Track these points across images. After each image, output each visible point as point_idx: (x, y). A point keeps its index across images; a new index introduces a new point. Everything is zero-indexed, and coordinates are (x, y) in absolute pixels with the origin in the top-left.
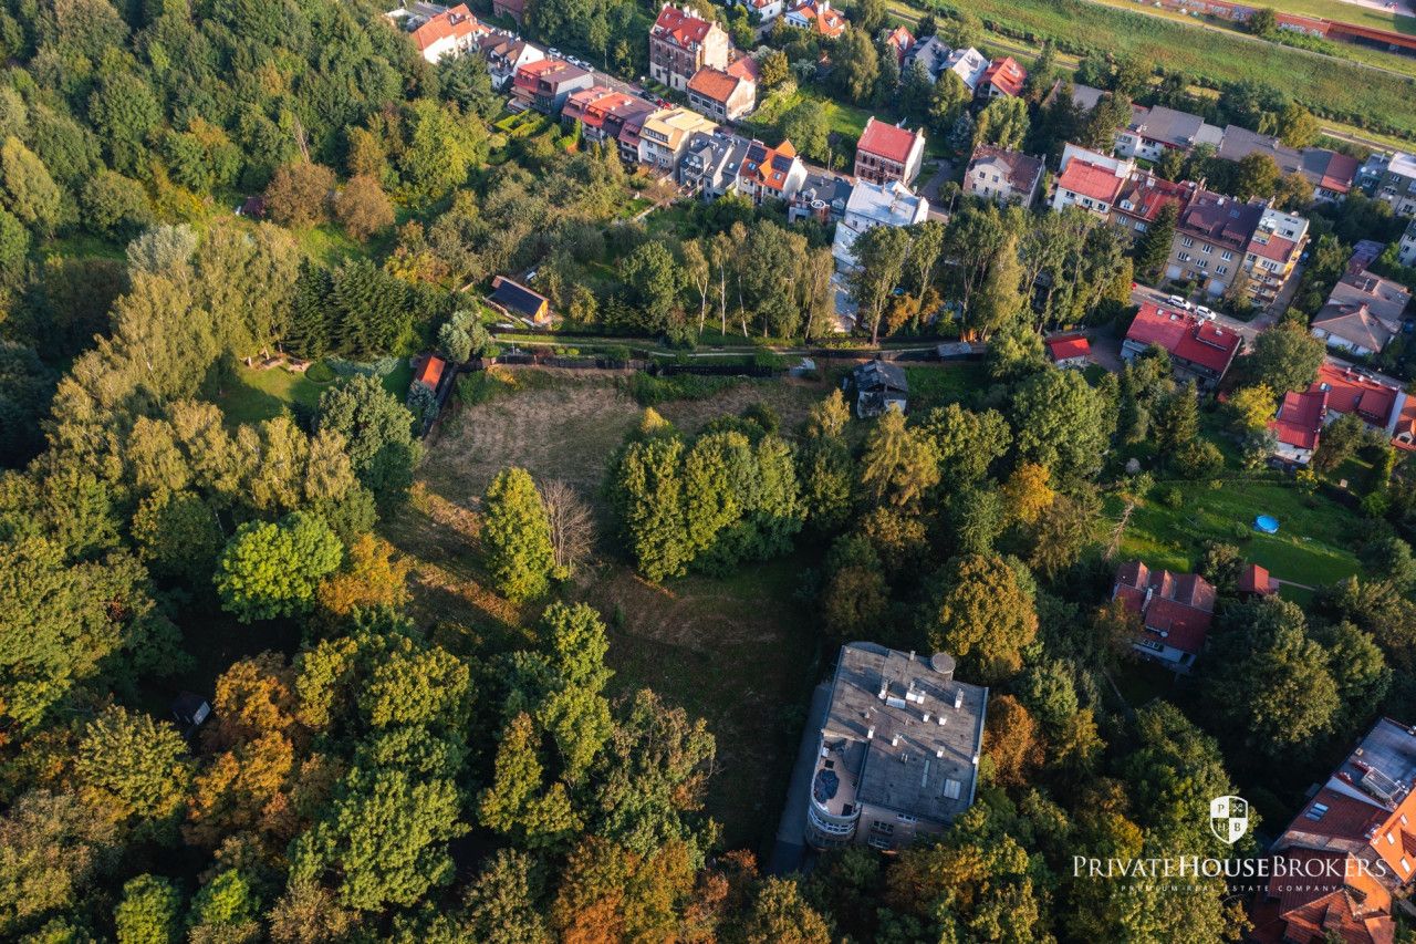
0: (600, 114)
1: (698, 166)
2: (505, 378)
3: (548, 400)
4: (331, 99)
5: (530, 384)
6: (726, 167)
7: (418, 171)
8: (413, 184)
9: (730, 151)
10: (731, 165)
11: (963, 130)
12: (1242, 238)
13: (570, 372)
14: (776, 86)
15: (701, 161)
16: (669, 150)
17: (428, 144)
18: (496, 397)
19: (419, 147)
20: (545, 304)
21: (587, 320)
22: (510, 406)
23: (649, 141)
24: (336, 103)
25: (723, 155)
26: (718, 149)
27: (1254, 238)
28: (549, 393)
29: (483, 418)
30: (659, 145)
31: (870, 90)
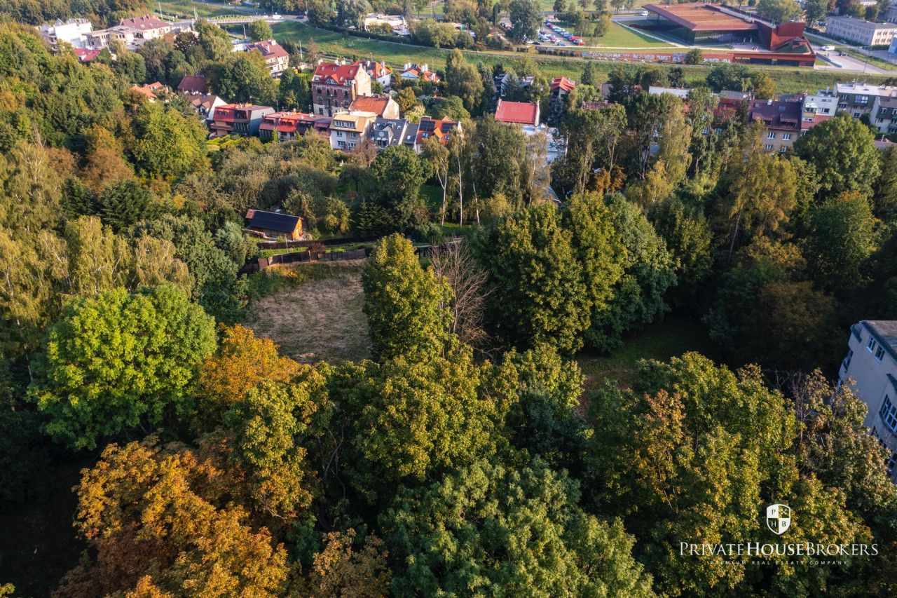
0: (293, 122)
1: (384, 139)
2: (285, 273)
3: (331, 287)
4: (65, 114)
5: (311, 276)
6: (405, 139)
7: (153, 160)
8: (148, 171)
9: (405, 127)
10: (409, 137)
11: (559, 109)
12: (795, 121)
13: (345, 263)
14: (411, 109)
15: (386, 135)
16: (357, 134)
17: (158, 134)
18: (281, 290)
19: (152, 137)
20: (299, 222)
21: (343, 227)
22: (295, 295)
23: (338, 131)
24: (69, 117)
25: (401, 130)
26: (396, 127)
27: (803, 119)
28: (329, 281)
29: (275, 306)
30: (347, 132)
31: (480, 101)
